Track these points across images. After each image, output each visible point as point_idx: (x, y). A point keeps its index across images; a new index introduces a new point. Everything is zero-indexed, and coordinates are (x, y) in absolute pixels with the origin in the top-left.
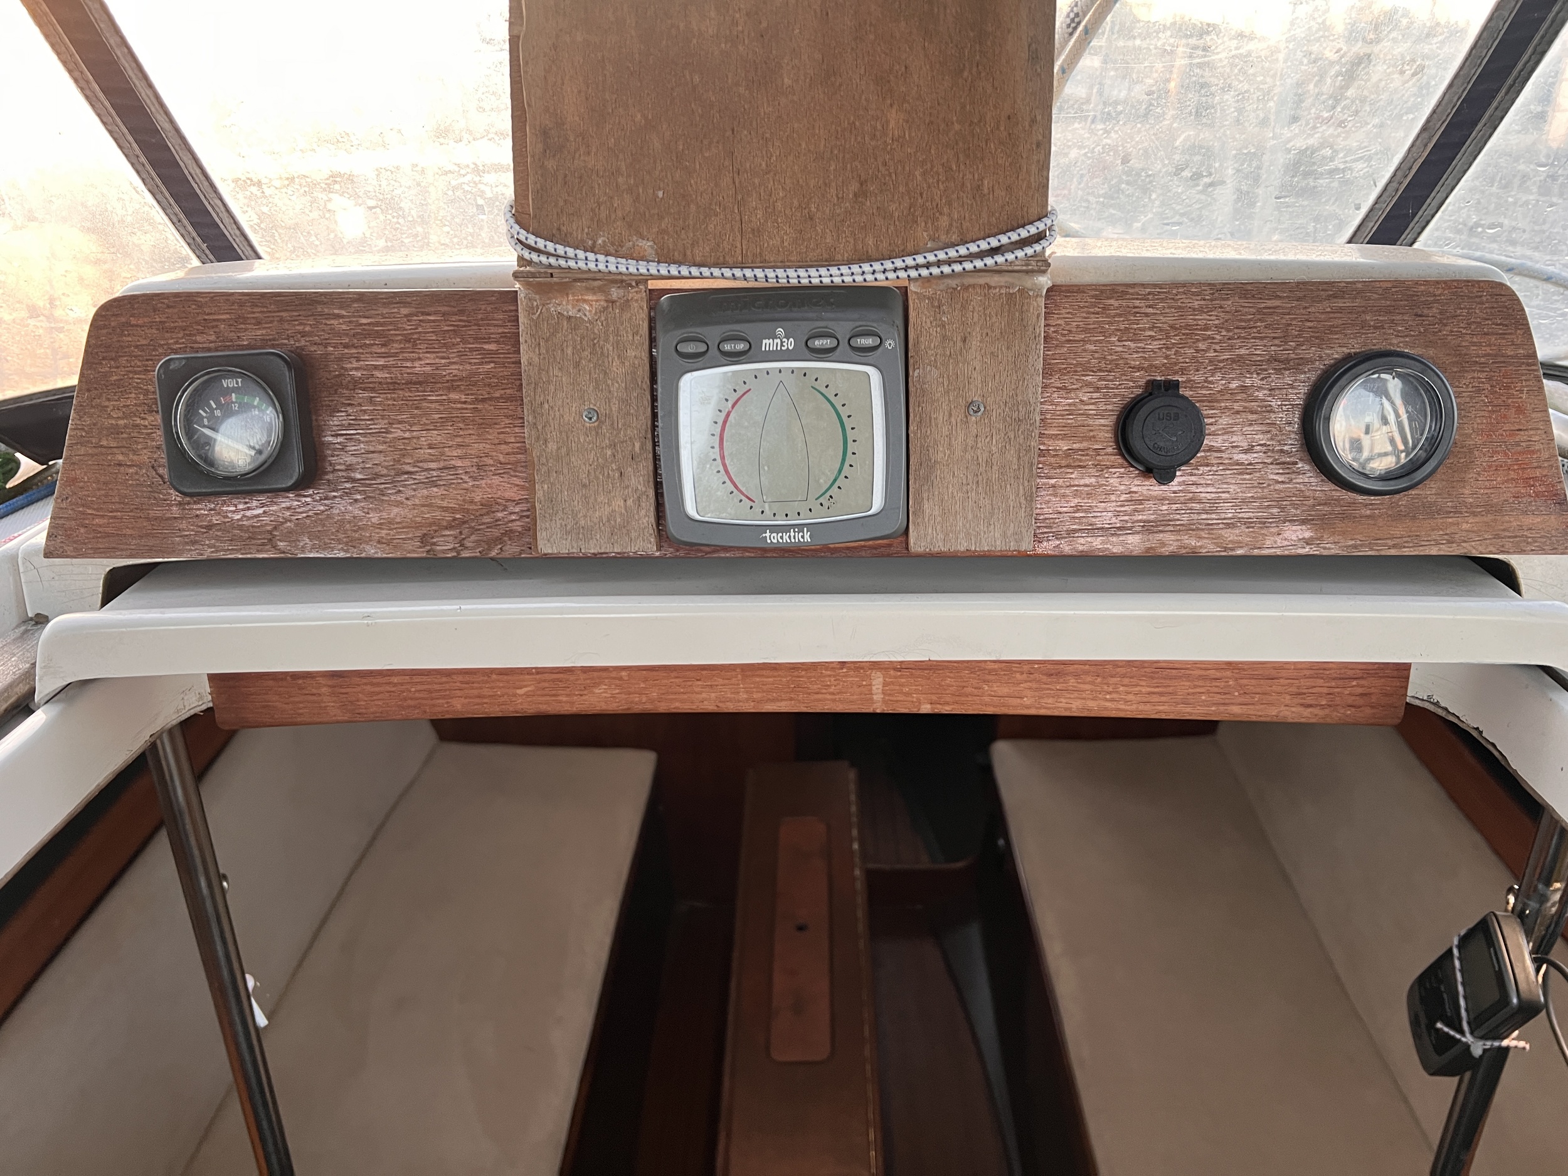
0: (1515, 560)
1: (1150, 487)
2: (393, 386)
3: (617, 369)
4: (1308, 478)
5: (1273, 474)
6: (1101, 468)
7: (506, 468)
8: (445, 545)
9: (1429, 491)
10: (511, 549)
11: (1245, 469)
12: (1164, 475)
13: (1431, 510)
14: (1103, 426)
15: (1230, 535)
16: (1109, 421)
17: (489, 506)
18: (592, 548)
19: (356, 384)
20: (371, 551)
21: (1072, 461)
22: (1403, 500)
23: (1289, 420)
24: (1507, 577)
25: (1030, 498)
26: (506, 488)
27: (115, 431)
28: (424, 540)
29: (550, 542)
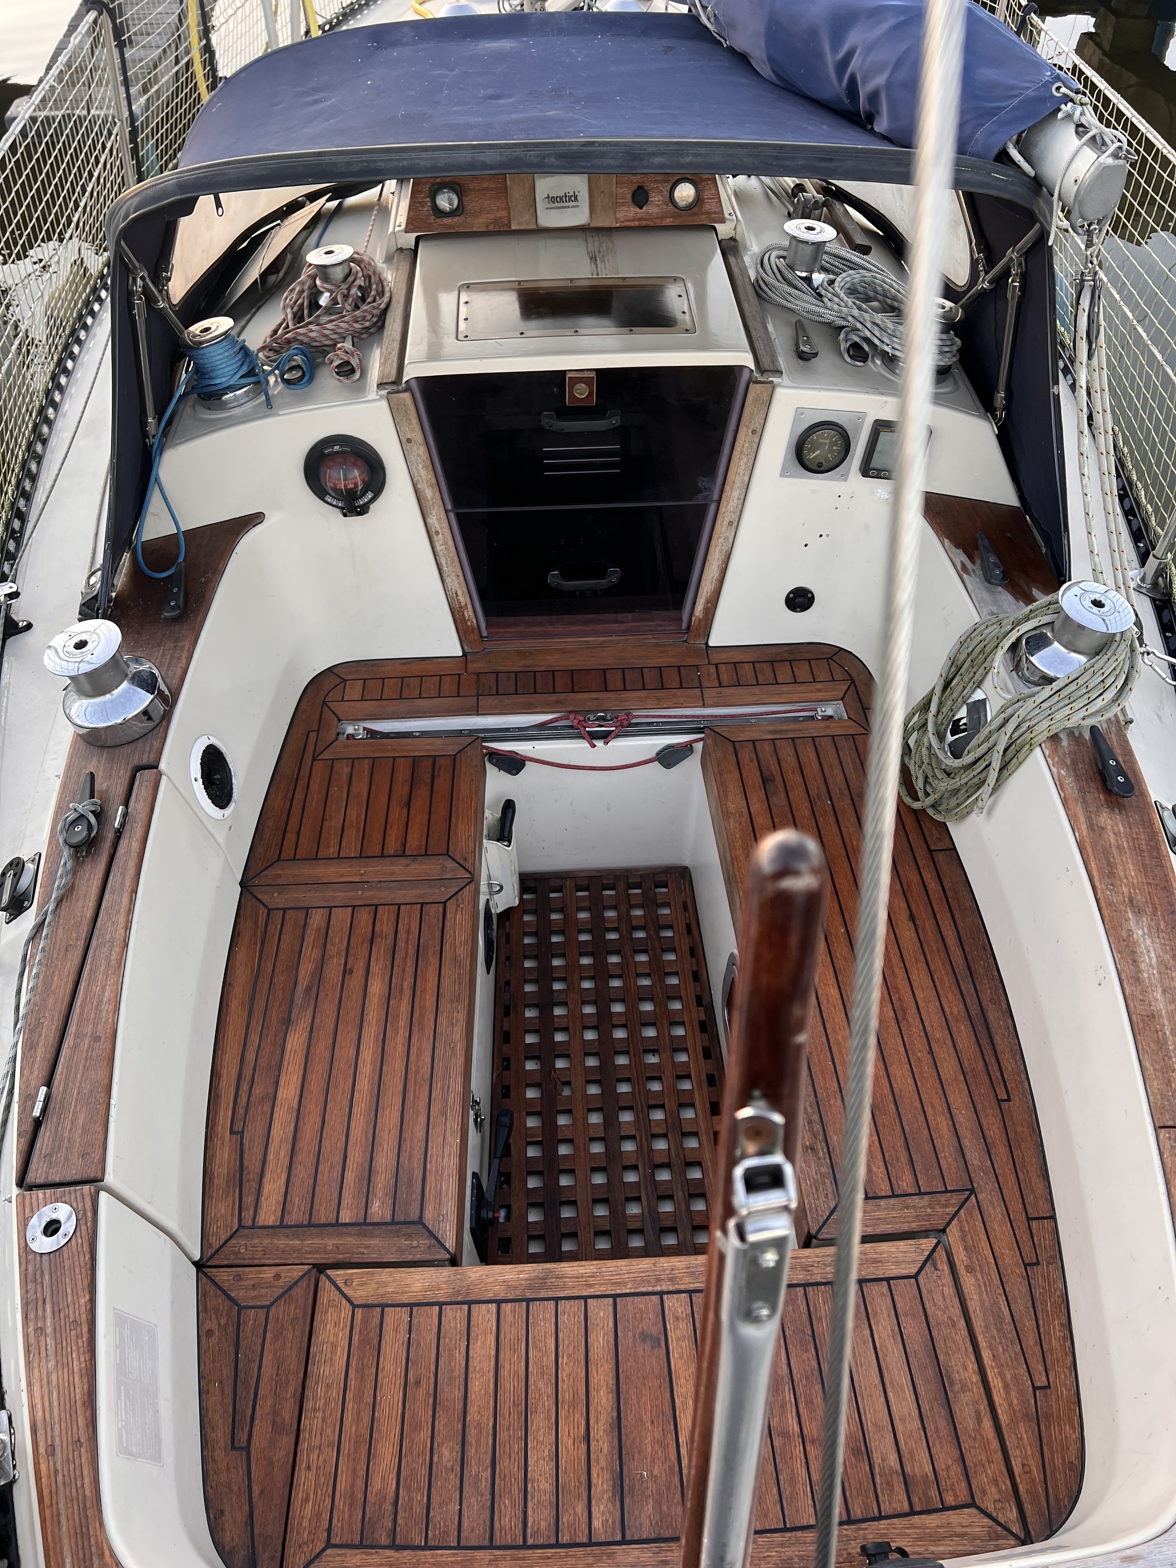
0: (716, 225)
1: (638, 210)
2: (479, 190)
3: (527, 185)
4: (671, 207)
5: (664, 206)
6: (629, 206)
7: (504, 209)
8: (491, 228)
9: (695, 210)
10: (505, 229)
11: (659, 205)
12: (641, 208)
13: (696, 214)
14: (629, 197)
15: (656, 221)
16: (630, 195)
17: (501, 218)
18: (523, 228)
19: (471, 190)
20: (475, 229)
21: (623, 204)
22: (690, 212)
23: (666, 194)
24: (715, 229)
25: (615, 213)
26: (504, 214)
27: (419, 202)
28: (487, 227)
29: (513, 228)
